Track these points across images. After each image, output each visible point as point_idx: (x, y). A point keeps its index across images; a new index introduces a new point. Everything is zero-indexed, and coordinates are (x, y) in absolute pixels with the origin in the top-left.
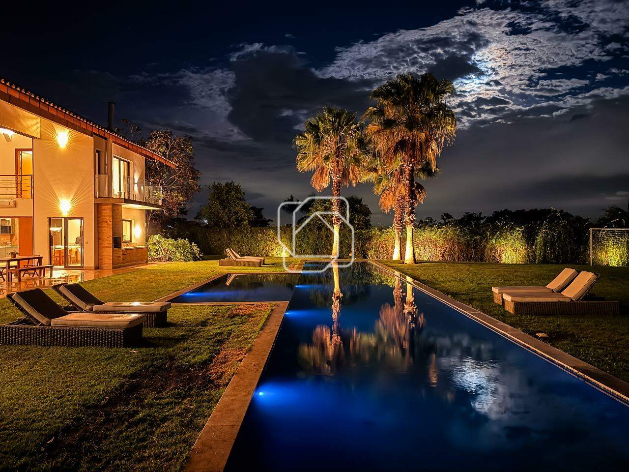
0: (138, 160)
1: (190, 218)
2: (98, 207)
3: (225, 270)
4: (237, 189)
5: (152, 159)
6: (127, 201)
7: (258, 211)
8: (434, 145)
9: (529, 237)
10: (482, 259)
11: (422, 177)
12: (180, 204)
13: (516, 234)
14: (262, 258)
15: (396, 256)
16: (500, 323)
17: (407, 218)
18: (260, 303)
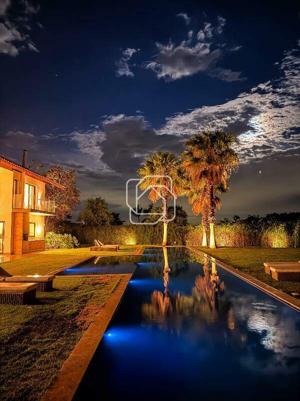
0: (41, 186)
1: (73, 221)
2: (14, 214)
3: (94, 253)
4: (103, 202)
5: (50, 184)
6: (33, 211)
7: (116, 216)
8: (225, 173)
9: (289, 230)
10: (260, 245)
11: (218, 193)
12: (67, 212)
13: (280, 228)
14: (118, 246)
15: (204, 244)
16: (268, 286)
17: (210, 219)
18: (113, 275)
